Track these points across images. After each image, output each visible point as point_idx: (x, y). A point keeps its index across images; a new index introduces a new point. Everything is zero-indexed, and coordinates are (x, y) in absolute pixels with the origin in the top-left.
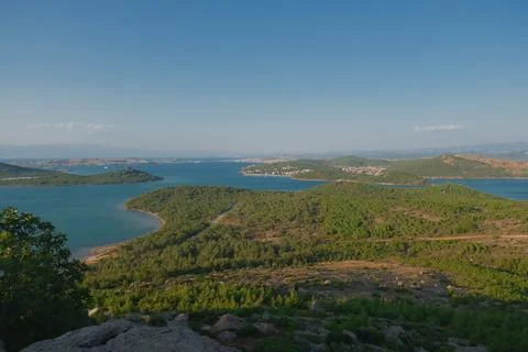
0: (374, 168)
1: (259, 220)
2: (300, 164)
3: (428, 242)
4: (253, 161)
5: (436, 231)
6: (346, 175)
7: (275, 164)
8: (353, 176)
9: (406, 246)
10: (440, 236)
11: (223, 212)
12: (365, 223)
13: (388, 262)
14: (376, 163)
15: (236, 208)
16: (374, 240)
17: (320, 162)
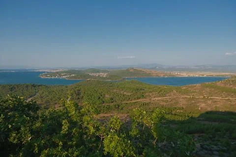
0: (103, 74)
1: (51, 99)
2: (70, 72)
3: (127, 103)
4: (46, 71)
5: (129, 99)
6: (91, 77)
7: (57, 72)
8: (95, 77)
9: (119, 106)
10: (131, 100)
12: (101, 97)
13: (112, 113)
14: (104, 71)
15: (38, 94)
16: (106, 105)
17: (79, 71)
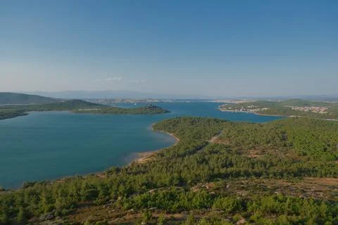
1: (243, 141)
11: (215, 135)
